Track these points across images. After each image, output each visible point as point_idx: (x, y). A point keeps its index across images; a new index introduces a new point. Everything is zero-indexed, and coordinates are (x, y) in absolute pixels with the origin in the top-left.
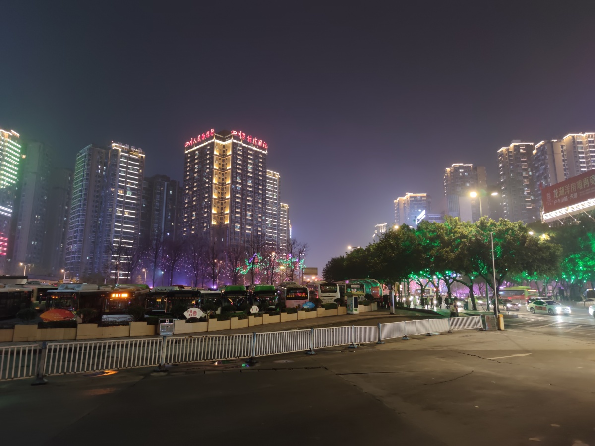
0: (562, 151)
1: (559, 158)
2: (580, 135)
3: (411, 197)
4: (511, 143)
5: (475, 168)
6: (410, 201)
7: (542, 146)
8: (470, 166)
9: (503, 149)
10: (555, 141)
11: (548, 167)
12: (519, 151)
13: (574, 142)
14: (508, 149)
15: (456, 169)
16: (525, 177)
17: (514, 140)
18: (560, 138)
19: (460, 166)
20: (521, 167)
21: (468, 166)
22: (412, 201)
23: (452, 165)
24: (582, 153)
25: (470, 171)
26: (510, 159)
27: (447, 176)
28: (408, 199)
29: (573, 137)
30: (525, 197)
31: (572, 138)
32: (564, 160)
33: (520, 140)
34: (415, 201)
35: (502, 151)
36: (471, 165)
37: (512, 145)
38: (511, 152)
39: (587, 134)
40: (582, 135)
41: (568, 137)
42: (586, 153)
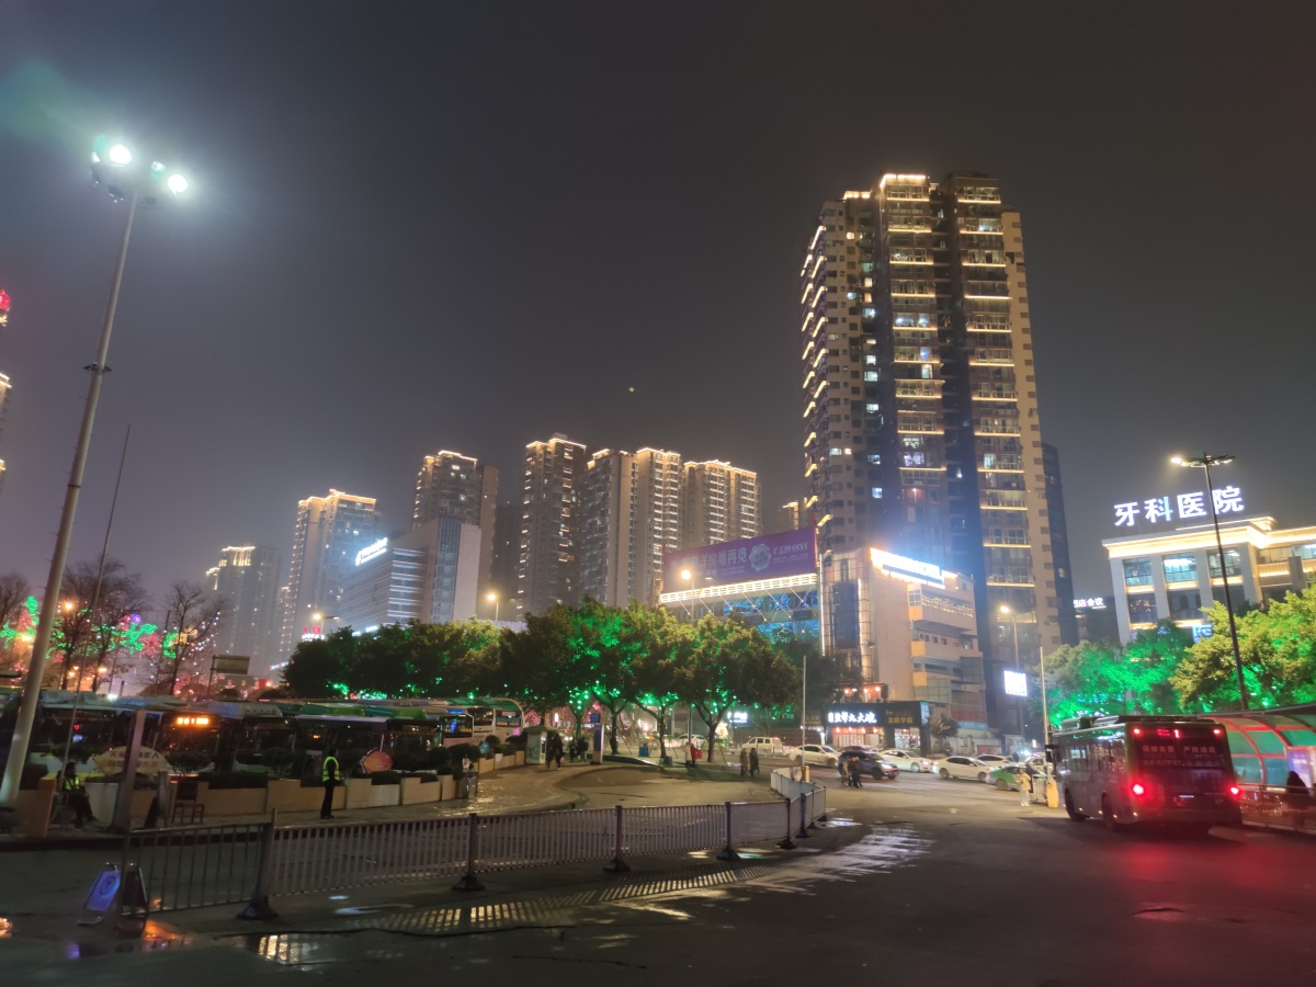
0: (633, 474)
1: (627, 484)
2: (661, 452)
3: (341, 501)
4: (551, 437)
5: (480, 468)
6: (339, 508)
7: (604, 457)
8: (472, 463)
9: (536, 445)
10: (626, 453)
11: (610, 496)
12: (563, 455)
13: (652, 464)
14: (546, 447)
15: (447, 462)
16: (565, 505)
17: (558, 434)
18: (633, 451)
19: (455, 457)
20: (562, 484)
21: (469, 461)
22: (343, 509)
23: (440, 453)
24: (660, 483)
25: (472, 471)
26: (545, 467)
27: (425, 473)
28: (335, 504)
29: (652, 454)
30: (560, 540)
31: (649, 455)
32: (633, 490)
33: (566, 436)
34: (347, 512)
35: (535, 447)
36: (475, 460)
37: (553, 442)
38: (549, 453)
39: (670, 454)
40: (664, 454)
41: (644, 453)
42: (666, 484)
